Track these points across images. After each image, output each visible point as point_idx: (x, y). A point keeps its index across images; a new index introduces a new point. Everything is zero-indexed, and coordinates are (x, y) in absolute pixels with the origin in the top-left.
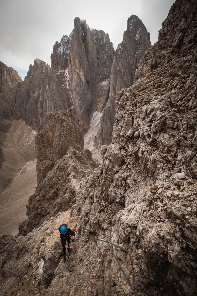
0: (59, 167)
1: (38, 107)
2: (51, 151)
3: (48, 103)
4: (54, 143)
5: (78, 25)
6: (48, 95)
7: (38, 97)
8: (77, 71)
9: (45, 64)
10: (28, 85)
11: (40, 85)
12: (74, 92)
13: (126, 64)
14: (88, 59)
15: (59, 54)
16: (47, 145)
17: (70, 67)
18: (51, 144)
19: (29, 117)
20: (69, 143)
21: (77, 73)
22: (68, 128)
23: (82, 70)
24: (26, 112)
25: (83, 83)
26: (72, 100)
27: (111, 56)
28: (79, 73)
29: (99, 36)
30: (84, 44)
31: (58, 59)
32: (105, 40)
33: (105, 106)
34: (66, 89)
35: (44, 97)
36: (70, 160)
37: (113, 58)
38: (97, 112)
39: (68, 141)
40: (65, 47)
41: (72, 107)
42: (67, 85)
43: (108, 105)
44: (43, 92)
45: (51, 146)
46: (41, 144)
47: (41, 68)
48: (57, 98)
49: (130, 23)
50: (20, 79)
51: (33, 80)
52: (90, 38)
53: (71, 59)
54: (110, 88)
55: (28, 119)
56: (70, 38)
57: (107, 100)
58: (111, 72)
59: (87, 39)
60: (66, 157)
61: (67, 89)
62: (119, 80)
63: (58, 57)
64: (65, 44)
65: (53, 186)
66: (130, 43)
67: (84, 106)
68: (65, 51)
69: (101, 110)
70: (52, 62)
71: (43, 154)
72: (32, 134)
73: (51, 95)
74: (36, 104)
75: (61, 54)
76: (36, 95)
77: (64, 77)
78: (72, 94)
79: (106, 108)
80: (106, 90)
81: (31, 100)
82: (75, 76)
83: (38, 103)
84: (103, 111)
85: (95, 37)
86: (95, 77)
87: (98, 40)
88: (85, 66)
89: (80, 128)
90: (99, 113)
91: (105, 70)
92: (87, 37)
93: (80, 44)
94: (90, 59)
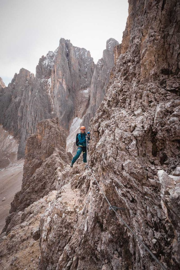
0: (47, 164)
1: (19, 111)
2: (39, 151)
3: (29, 108)
4: (42, 145)
5: (63, 43)
6: (30, 100)
7: (19, 102)
8: (60, 80)
9: (29, 73)
10: (11, 91)
11: (23, 91)
12: (55, 99)
13: (105, 76)
14: (70, 70)
15: (44, 66)
16: (36, 147)
17: (53, 77)
18: (39, 146)
19: (8, 121)
20: (55, 145)
21: (60, 82)
22: (55, 132)
23: (64, 80)
24: (5, 116)
25: (64, 91)
26: (53, 106)
27: (91, 69)
28: (62, 82)
29: (81, 52)
30: (67, 59)
31: (43, 70)
32: (86, 56)
33: (85, 113)
34: (47, 96)
35: (26, 103)
36: (57, 158)
37: (94, 70)
38: (77, 118)
39: (55, 143)
40: (50, 60)
41: (53, 113)
42: (49, 92)
43: (89, 111)
44: (25, 98)
45: (40, 147)
46: (30, 145)
47: (25, 77)
48: (39, 104)
49: (108, 44)
50: (4, 85)
51: (16, 87)
52: (73, 54)
53: (54, 70)
54: (91, 96)
55: (6, 123)
56: (55, 53)
57: (87, 106)
58: (92, 82)
59: (70, 55)
60: (53, 156)
61: (49, 95)
62: (99, 89)
63: (43, 68)
64: (50, 58)
65: (41, 179)
66: (109, 59)
67: (65, 112)
68: (50, 63)
69: (81, 116)
70: (37, 72)
71: (31, 155)
72: (7, 138)
73: (33, 100)
74: (17, 109)
75: (45, 66)
76: (17, 100)
77: (47, 85)
78: (53, 100)
79: (86, 115)
80: (87, 98)
81: (12, 105)
82: (58, 85)
83: (18, 108)
84: (83, 117)
85: (77, 53)
86: (76, 86)
87: (80, 56)
88: (67, 77)
89: (64, 133)
90: (79, 118)
91: (86, 80)
92: (71, 53)
93: (64, 58)
94: (73, 71)
